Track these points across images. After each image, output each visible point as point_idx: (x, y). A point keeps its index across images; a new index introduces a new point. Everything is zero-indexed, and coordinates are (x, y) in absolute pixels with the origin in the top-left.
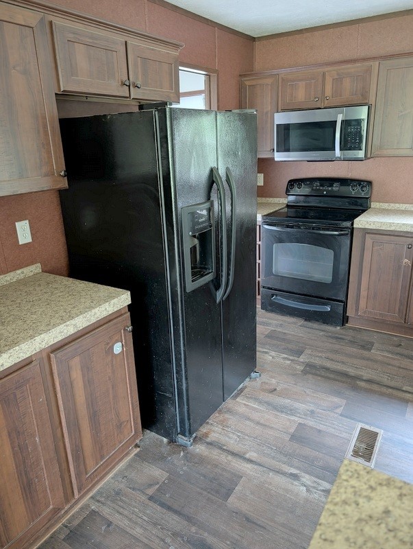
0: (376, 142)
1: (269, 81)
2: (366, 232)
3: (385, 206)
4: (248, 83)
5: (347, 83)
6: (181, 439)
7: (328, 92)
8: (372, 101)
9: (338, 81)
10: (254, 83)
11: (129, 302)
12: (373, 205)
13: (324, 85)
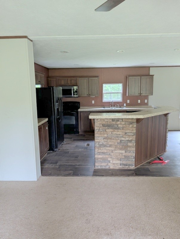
0: (80, 94)
1: (55, 79)
2: (81, 112)
3: (83, 107)
4: (49, 79)
5: (73, 81)
6: (55, 150)
7: (69, 83)
8: (78, 85)
9: (71, 80)
10: (50, 79)
11: (48, 120)
12: (80, 107)
13: (68, 81)
